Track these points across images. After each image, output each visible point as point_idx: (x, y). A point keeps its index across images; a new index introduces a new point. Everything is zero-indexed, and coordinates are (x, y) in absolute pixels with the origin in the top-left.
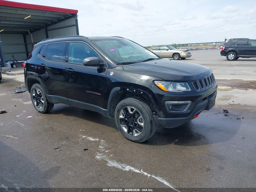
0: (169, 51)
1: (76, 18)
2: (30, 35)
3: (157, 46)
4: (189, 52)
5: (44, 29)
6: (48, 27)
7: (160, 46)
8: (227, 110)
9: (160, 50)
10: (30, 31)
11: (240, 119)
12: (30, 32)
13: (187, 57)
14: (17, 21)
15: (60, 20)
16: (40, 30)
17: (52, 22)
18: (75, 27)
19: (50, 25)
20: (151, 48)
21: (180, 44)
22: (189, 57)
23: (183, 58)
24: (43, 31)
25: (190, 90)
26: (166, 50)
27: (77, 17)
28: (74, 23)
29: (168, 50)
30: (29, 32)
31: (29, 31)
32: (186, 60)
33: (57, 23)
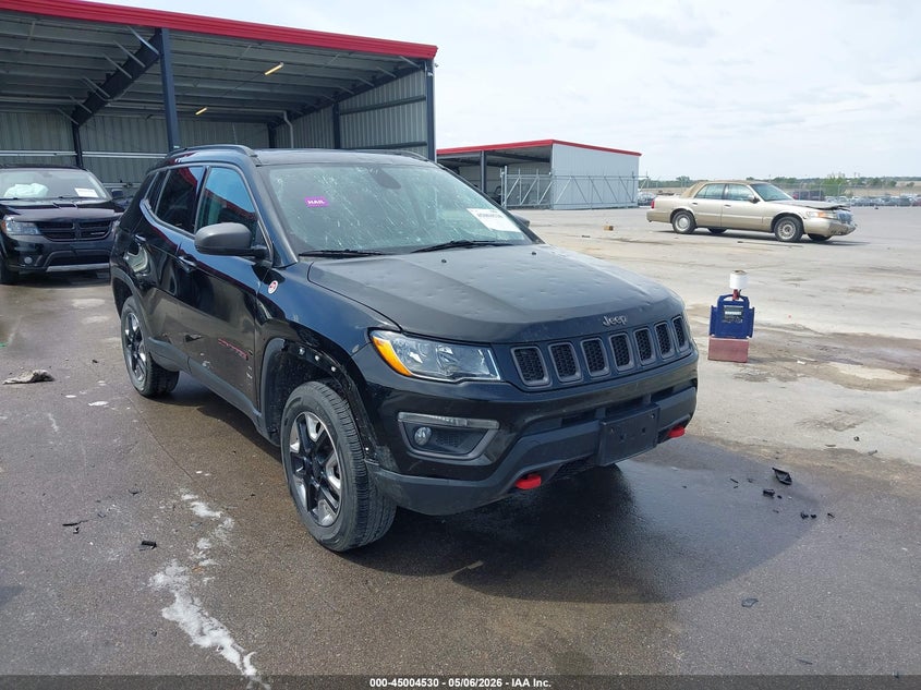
0: (762, 205)
1: (430, 74)
2: (288, 126)
3: (718, 185)
4: (842, 216)
5: (330, 110)
6: (341, 104)
7: (727, 185)
8: (786, 473)
9: (724, 197)
10: (288, 113)
11: (814, 517)
12: (288, 118)
13: (834, 233)
14: (245, 83)
15: (378, 80)
16: (318, 110)
17: (354, 85)
18: (423, 105)
19: (347, 96)
20: (692, 191)
21: (863, 179)
22: (843, 234)
23: (818, 238)
24: (326, 114)
25: (499, 378)
26: (750, 201)
27: (431, 70)
28: (423, 92)
29: (756, 201)
30: (286, 119)
31: (285, 113)
32: (830, 243)
33: (371, 88)
